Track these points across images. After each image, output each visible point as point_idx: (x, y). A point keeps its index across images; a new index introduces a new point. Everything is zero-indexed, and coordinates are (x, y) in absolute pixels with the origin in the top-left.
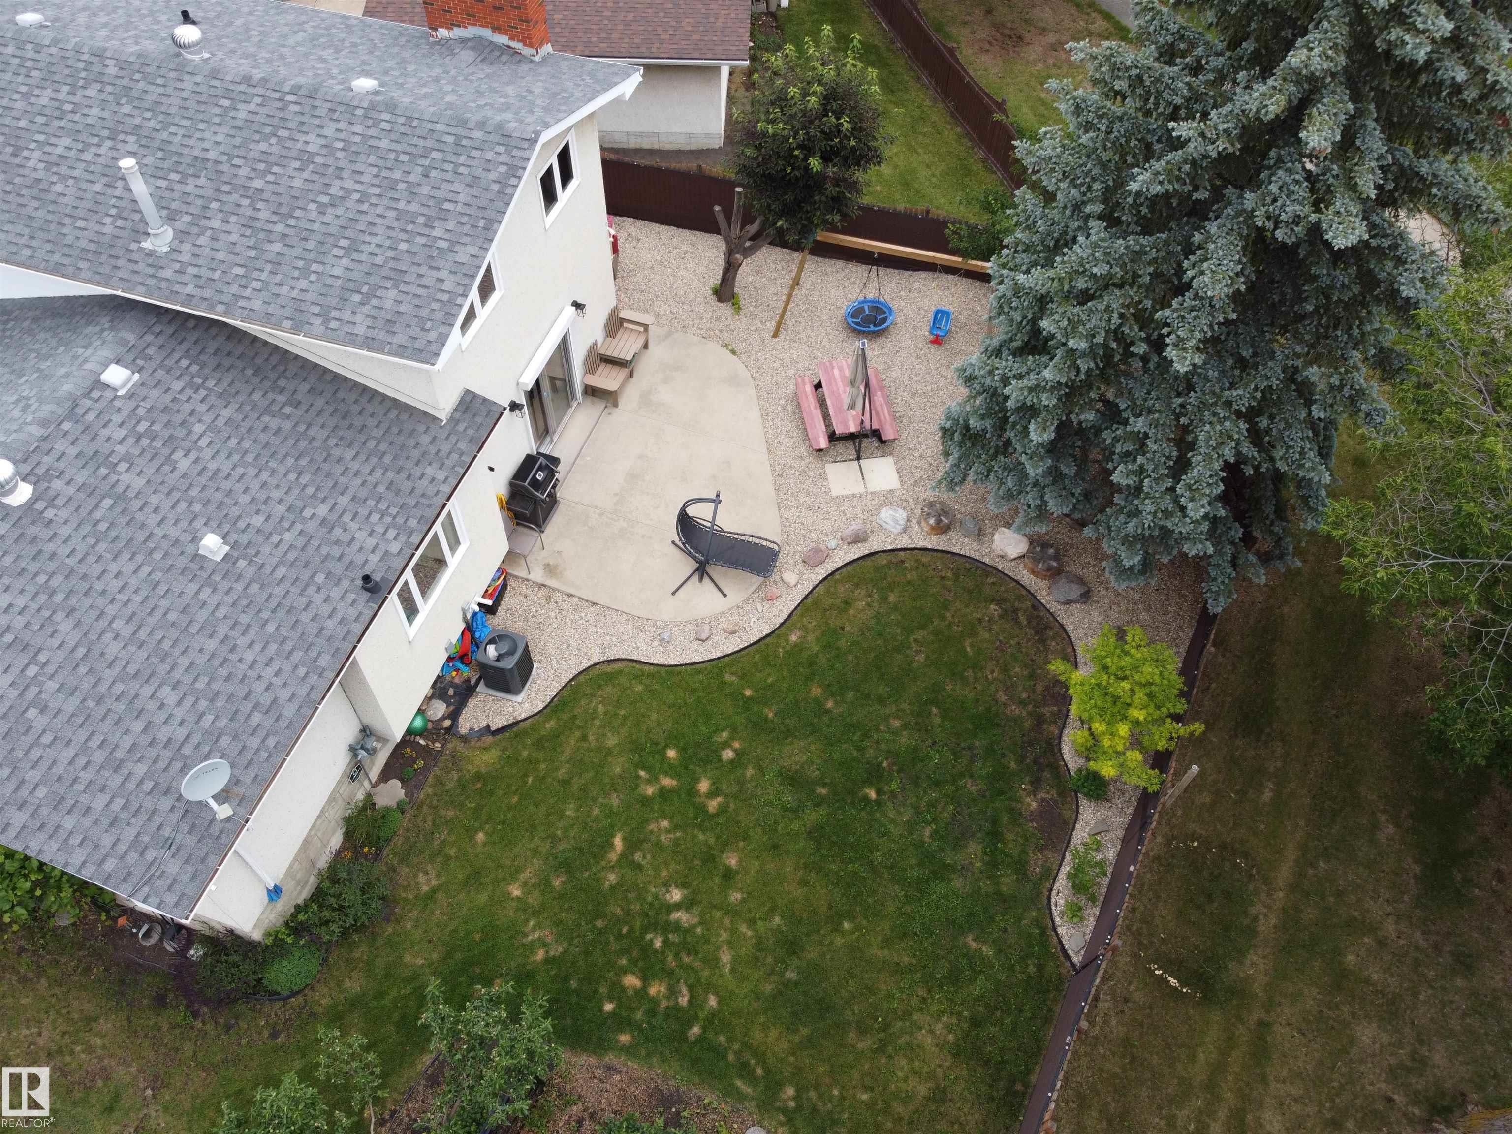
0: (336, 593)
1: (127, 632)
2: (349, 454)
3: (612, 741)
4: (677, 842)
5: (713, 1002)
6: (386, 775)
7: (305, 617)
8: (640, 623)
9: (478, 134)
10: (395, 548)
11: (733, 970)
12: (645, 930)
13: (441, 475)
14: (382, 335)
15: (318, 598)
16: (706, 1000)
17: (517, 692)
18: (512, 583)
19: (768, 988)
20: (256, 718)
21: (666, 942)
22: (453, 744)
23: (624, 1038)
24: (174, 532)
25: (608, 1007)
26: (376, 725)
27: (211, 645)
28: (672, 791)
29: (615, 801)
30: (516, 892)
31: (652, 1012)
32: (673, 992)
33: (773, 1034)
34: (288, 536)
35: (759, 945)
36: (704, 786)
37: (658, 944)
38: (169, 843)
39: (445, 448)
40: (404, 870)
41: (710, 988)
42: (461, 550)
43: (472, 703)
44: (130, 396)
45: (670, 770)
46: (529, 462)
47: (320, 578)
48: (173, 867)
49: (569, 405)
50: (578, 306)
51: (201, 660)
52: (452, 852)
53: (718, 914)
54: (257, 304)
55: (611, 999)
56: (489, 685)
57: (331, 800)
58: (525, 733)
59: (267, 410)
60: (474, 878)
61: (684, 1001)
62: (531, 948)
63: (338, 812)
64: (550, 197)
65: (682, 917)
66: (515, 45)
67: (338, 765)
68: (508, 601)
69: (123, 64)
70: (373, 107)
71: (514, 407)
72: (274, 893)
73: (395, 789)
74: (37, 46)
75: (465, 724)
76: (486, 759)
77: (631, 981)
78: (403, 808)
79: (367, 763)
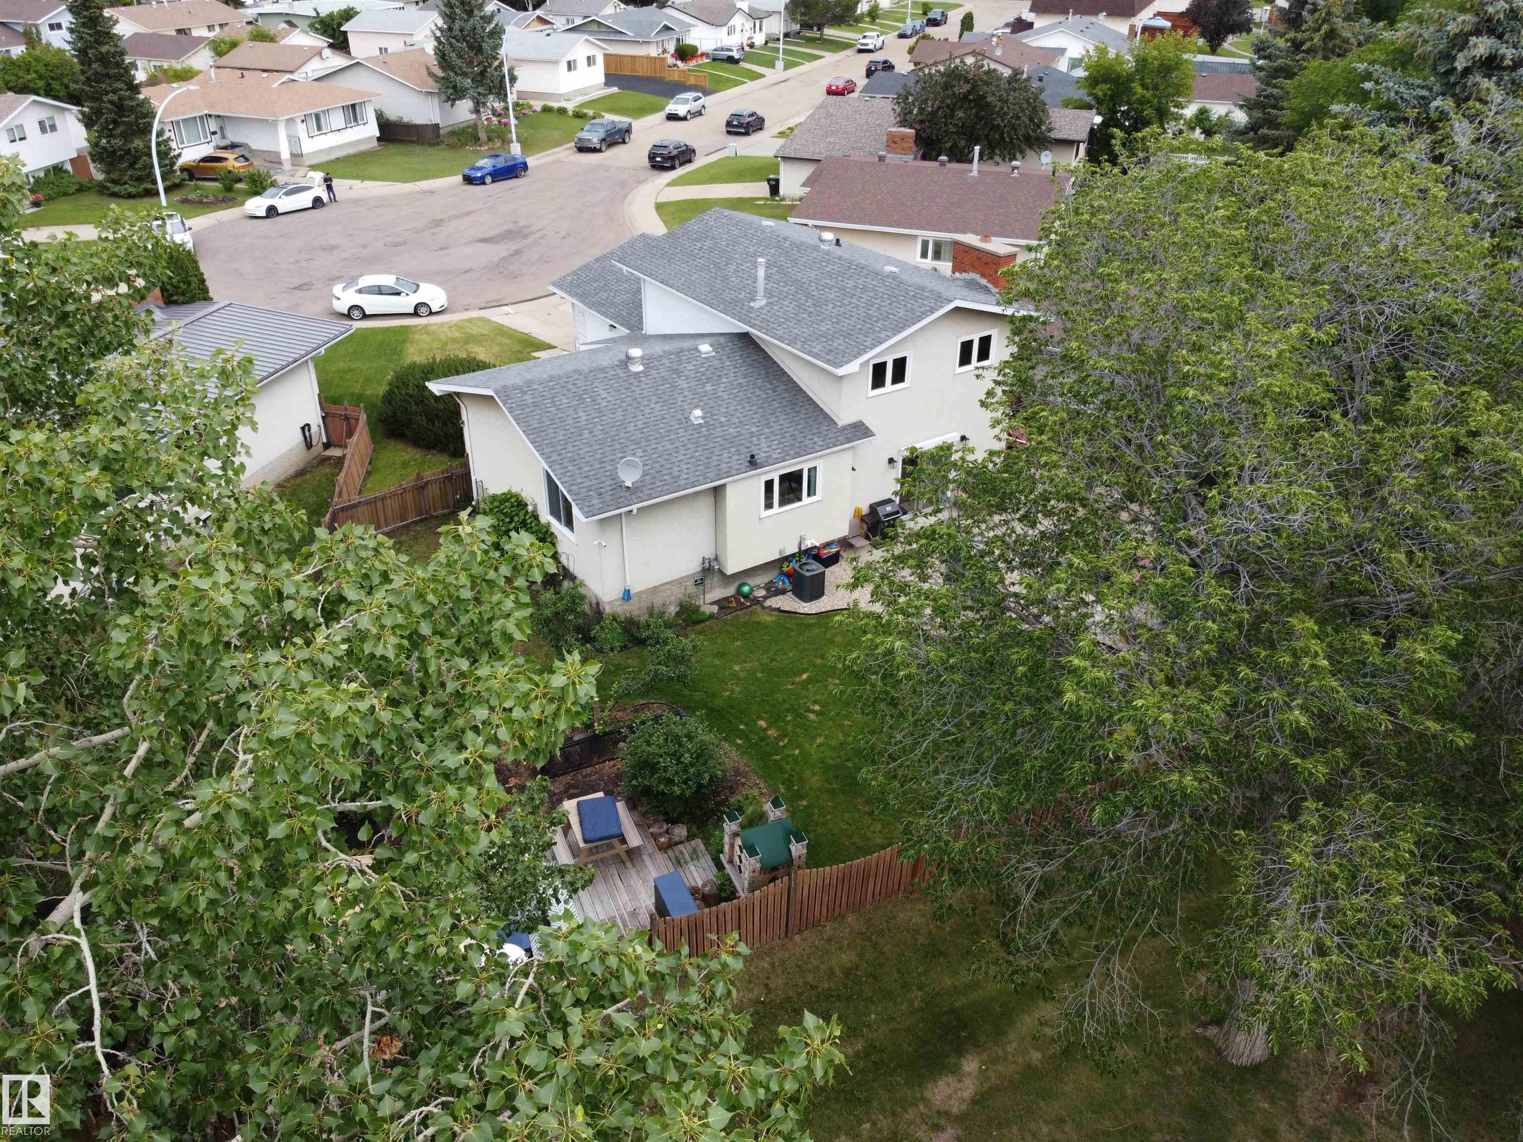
0: (735, 457)
1: (641, 426)
2: (784, 417)
5: (797, 752)
6: (712, 603)
7: (715, 458)
9: (926, 294)
10: (775, 456)
11: (819, 746)
12: (788, 710)
13: (820, 443)
14: (823, 354)
15: (726, 455)
16: (793, 750)
17: (806, 602)
18: (841, 560)
19: (831, 762)
20: (667, 477)
21: (794, 720)
22: (757, 608)
23: (739, 741)
24: (685, 406)
25: (742, 727)
26: (722, 559)
30: (737, 668)
31: (762, 739)
32: (780, 738)
33: (817, 778)
34: (731, 430)
35: (842, 744)
37: (789, 718)
38: (600, 494)
39: (831, 435)
41: (799, 746)
42: (813, 499)
44: (706, 358)
47: (733, 450)
50: (964, 438)
51: (661, 449)
52: (719, 641)
53: (831, 724)
55: (746, 724)
56: (795, 594)
57: (679, 581)
58: (796, 618)
59: (760, 388)
60: (721, 655)
61: (781, 744)
62: (725, 690)
63: (677, 593)
64: (965, 359)
65: (812, 716)
66: (990, 286)
67: (690, 565)
68: (834, 568)
69: (793, 244)
70: (887, 276)
71: (891, 461)
72: (627, 595)
73: (715, 609)
74: (763, 232)
75: (768, 603)
76: (768, 618)
77: (762, 723)
78: (712, 616)
79: (708, 582)
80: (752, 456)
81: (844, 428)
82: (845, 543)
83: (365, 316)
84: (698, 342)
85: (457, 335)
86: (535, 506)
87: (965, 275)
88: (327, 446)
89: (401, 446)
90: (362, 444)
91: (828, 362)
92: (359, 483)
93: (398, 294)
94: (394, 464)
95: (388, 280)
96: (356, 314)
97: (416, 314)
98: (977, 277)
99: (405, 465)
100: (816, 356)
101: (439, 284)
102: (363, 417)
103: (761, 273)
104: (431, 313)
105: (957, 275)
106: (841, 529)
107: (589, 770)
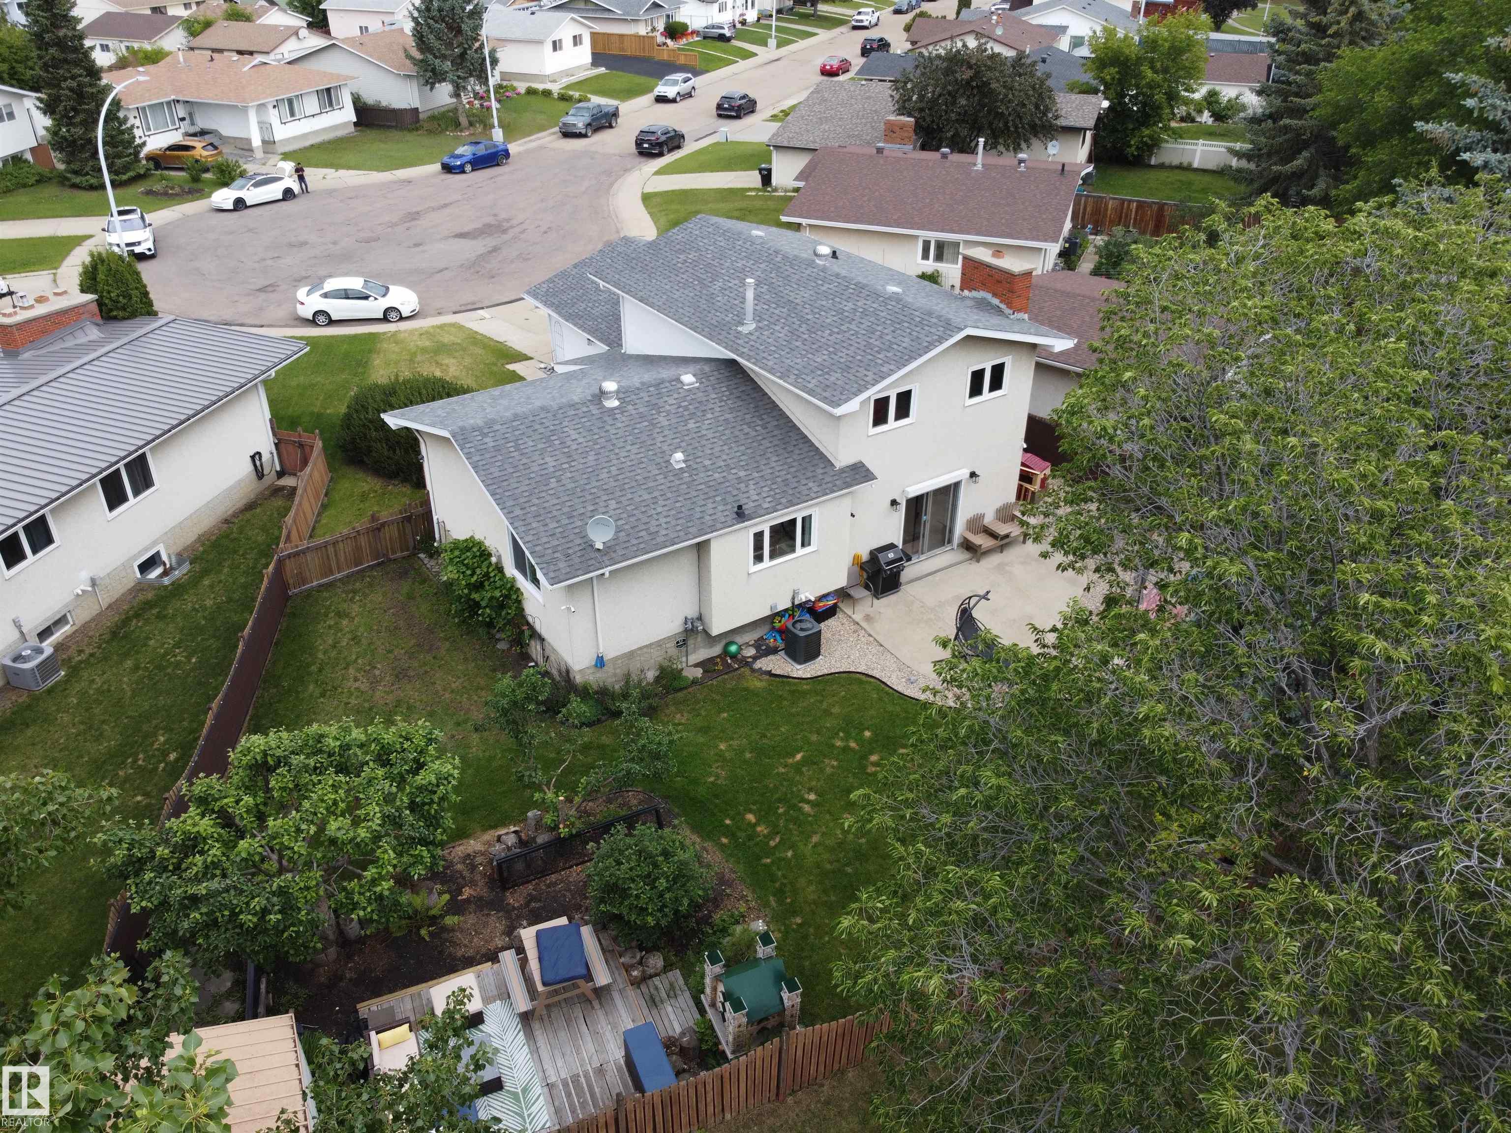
0: (720, 508)
1: (614, 473)
2: (774, 459)
3: (836, 710)
4: (832, 775)
5: (790, 854)
6: (696, 665)
7: (698, 509)
8: (902, 666)
10: (766, 505)
11: (815, 846)
12: (780, 800)
13: (815, 489)
14: (819, 390)
15: (710, 506)
16: (786, 851)
17: (800, 663)
18: (839, 615)
19: (828, 866)
20: (643, 533)
21: (786, 813)
22: (746, 671)
23: (724, 840)
24: (665, 448)
25: (728, 822)
26: (706, 619)
27: (646, 497)
28: (852, 750)
29: (814, 738)
30: (722, 747)
31: (750, 838)
32: (771, 836)
33: (812, 888)
34: (717, 475)
35: (841, 844)
36: (874, 758)
37: (781, 811)
38: (568, 555)
39: (828, 479)
40: (673, 708)
41: (792, 847)
42: (808, 550)
43: (771, 657)
44: (689, 390)
45: (861, 741)
46: (891, 546)
47: (718, 499)
48: (562, 565)
49: (942, 544)
50: (973, 475)
51: (637, 499)
52: (703, 713)
53: (828, 817)
54: (770, 363)
55: (732, 819)
56: (787, 654)
57: (659, 644)
58: (789, 684)
59: (748, 424)
60: (704, 730)
61: (772, 844)
62: (710, 774)
63: (657, 657)
64: (976, 389)
65: (807, 808)
66: (1002, 306)
67: (672, 626)
68: (831, 622)
69: (785, 257)
70: (889, 298)
71: (894, 503)
72: (600, 662)
73: (699, 672)
74: (753, 243)
75: (758, 665)
76: (757, 684)
77: (751, 817)
78: (695, 682)
79: (691, 642)
80: (740, 507)
81: (843, 470)
82: (843, 594)
83: (331, 322)
84: (681, 370)
85: (427, 343)
86: (499, 557)
87: (974, 294)
88: (281, 474)
89: (361, 475)
90: (316, 474)
91: (824, 400)
92: (311, 519)
93: (366, 298)
94: (351, 496)
95: (356, 283)
96: (321, 319)
97: (385, 319)
98: (989, 296)
99: (364, 497)
100: (810, 392)
101: (410, 286)
102: (319, 444)
103: (750, 295)
104: (402, 319)
105: (966, 293)
106: (840, 580)
107: (554, 877)
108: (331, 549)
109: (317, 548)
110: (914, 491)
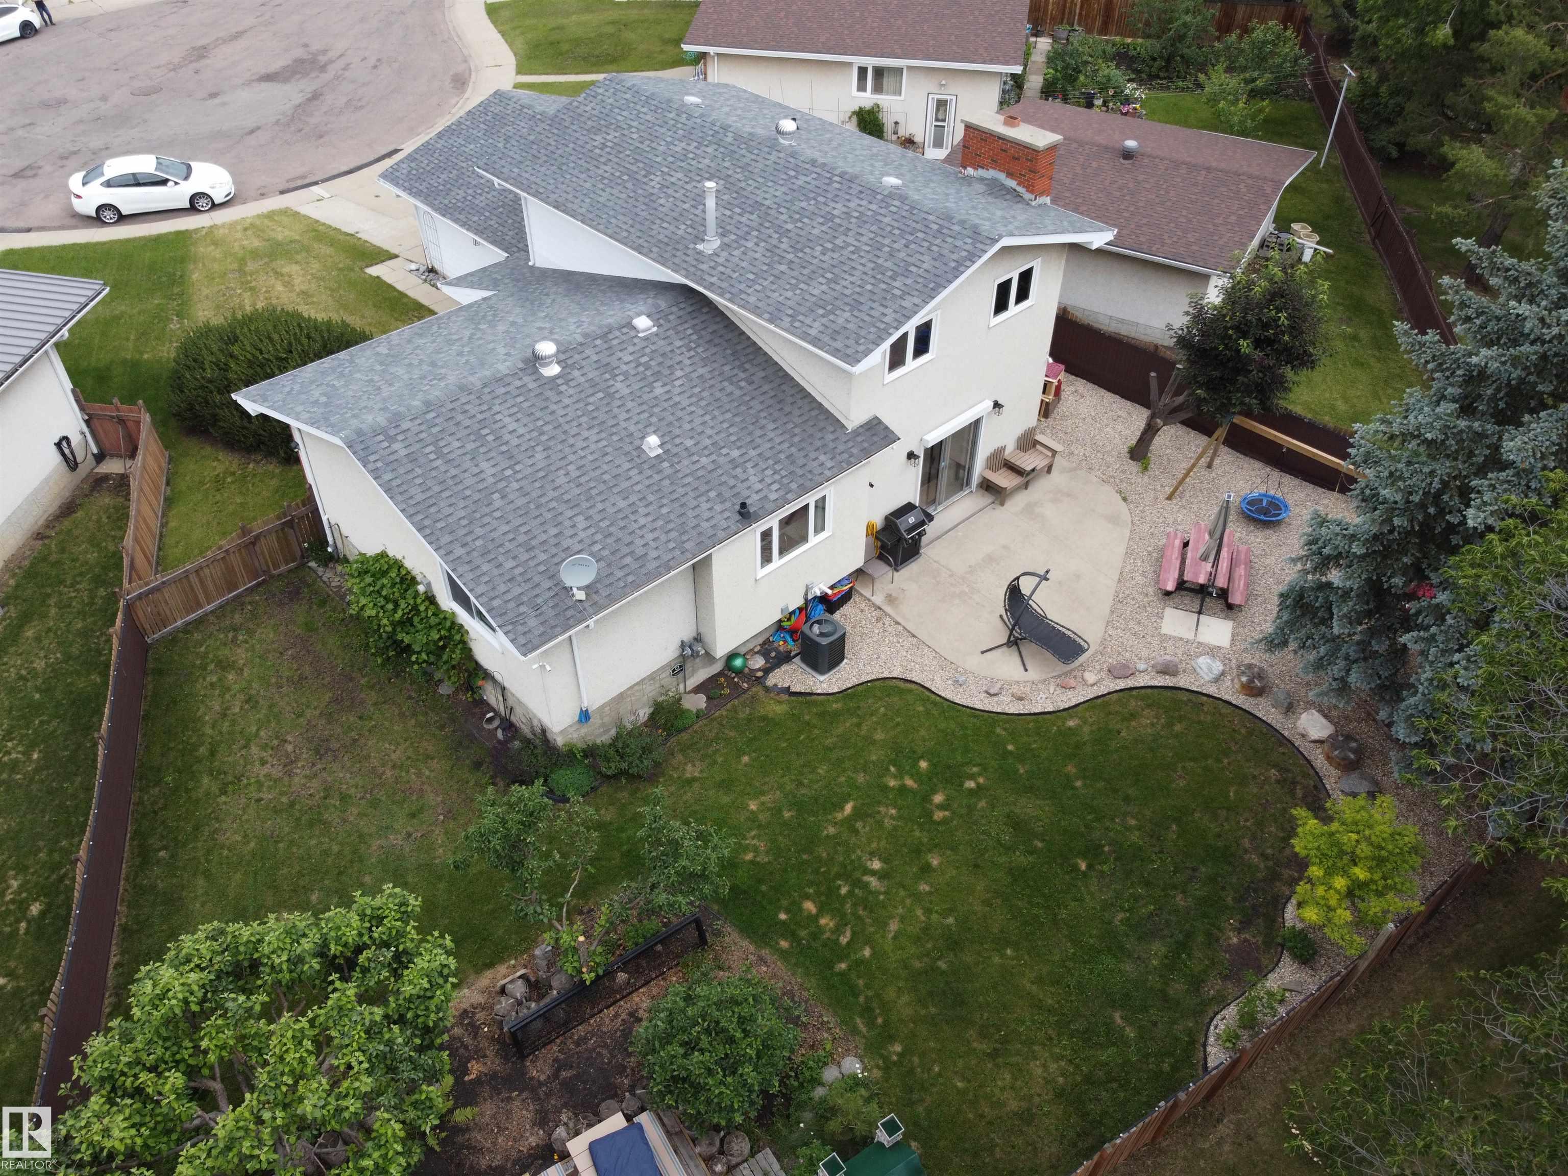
0: (718, 508)
1: (574, 474)
2: (771, 426)
3: (879, 736)
4: (895, 828)
5: (867, 952)
6: (697, 690)
7: (690, 514)
8: (944, 662)
9: (956, 228)
10: (773, 496)
11: (895, 938)
12: (838, 876)
13: (829, 464)
14: (826, 339)
15: (705, 506)
16: (862, 949)
17: (822, 673)
18: (855, 598)
19: (917, 964)
20: (628, 560)
21: (851, 893)
22: (757, 690)
23: (784, 944)
24: (632, 428)
25: (783, 916)
26: (707, 638)
27: (622, 504)
28: (911, 790)
29: (861, 778)
30: (753, 806)
31: (814, 936)
32: (838, 930)
33: (905, 999)
34: (704, 460)
35: (926, 930)
36: (938, 798)
37: (844, 891)
38: (537, 608)
39: (841, 448)
40: (680, 757)
41: (869, 941)
42: (822, 536)
43: (785, 667)
44: (646, 339)
45: (917, 775)
46: (909, 508)
47: (712, 494)
48: (532, 623)
49: (961, 489)
50: (997, 405)
51: (611, 510)
52: (720, 760)
53: (902, 893)
54: (752, 299)
55: (787, 911)
56: (804, 660)
57: (652, 677)
58: (815, 703)
59: (729, 379)
60: (726, 785)
61: (844, 940)
62: (747, 849)
63: (651, 691)
64: (1001, 306)
65: (873, 882)
66: (1020, 189)
67: (667, 653)
68: (846, 609)
69: (738, 137)
70: (890, 196)
71: (911, 456)
72: (585, 716)
73: (700, 702)
74: (690, 117)
75: (773, 679)
76: (777, 709)
77: (809, 906)
78: (699, 715)
79: (688, 667)
80: (743, 505)
81: (856, 432)
82: (859, 572)
83: (122, 218)
84: (630, 308)
85: (256, 243)
86: (429, 585)
87: (981, 172)
88: (100, 458)
89: (208, 450)
90: (150, 461)
91: (835, 353)
92: (155, 525)
93: (164, 182)
94: (202, 483)
95: (145, 164)
96: (108, 216)
97: (193, 208)
98: (1002, 176)
99: (219, 482)
100: (815, 342)
101: (215, 158)
102: (146, 418)
103: (711, 203)
104: (214, 206)
105: (970, 171)
106: (857, 559)
107: (581, 1030)
108: (194, 579)
109: (174, 581)
110: (933, 439)
